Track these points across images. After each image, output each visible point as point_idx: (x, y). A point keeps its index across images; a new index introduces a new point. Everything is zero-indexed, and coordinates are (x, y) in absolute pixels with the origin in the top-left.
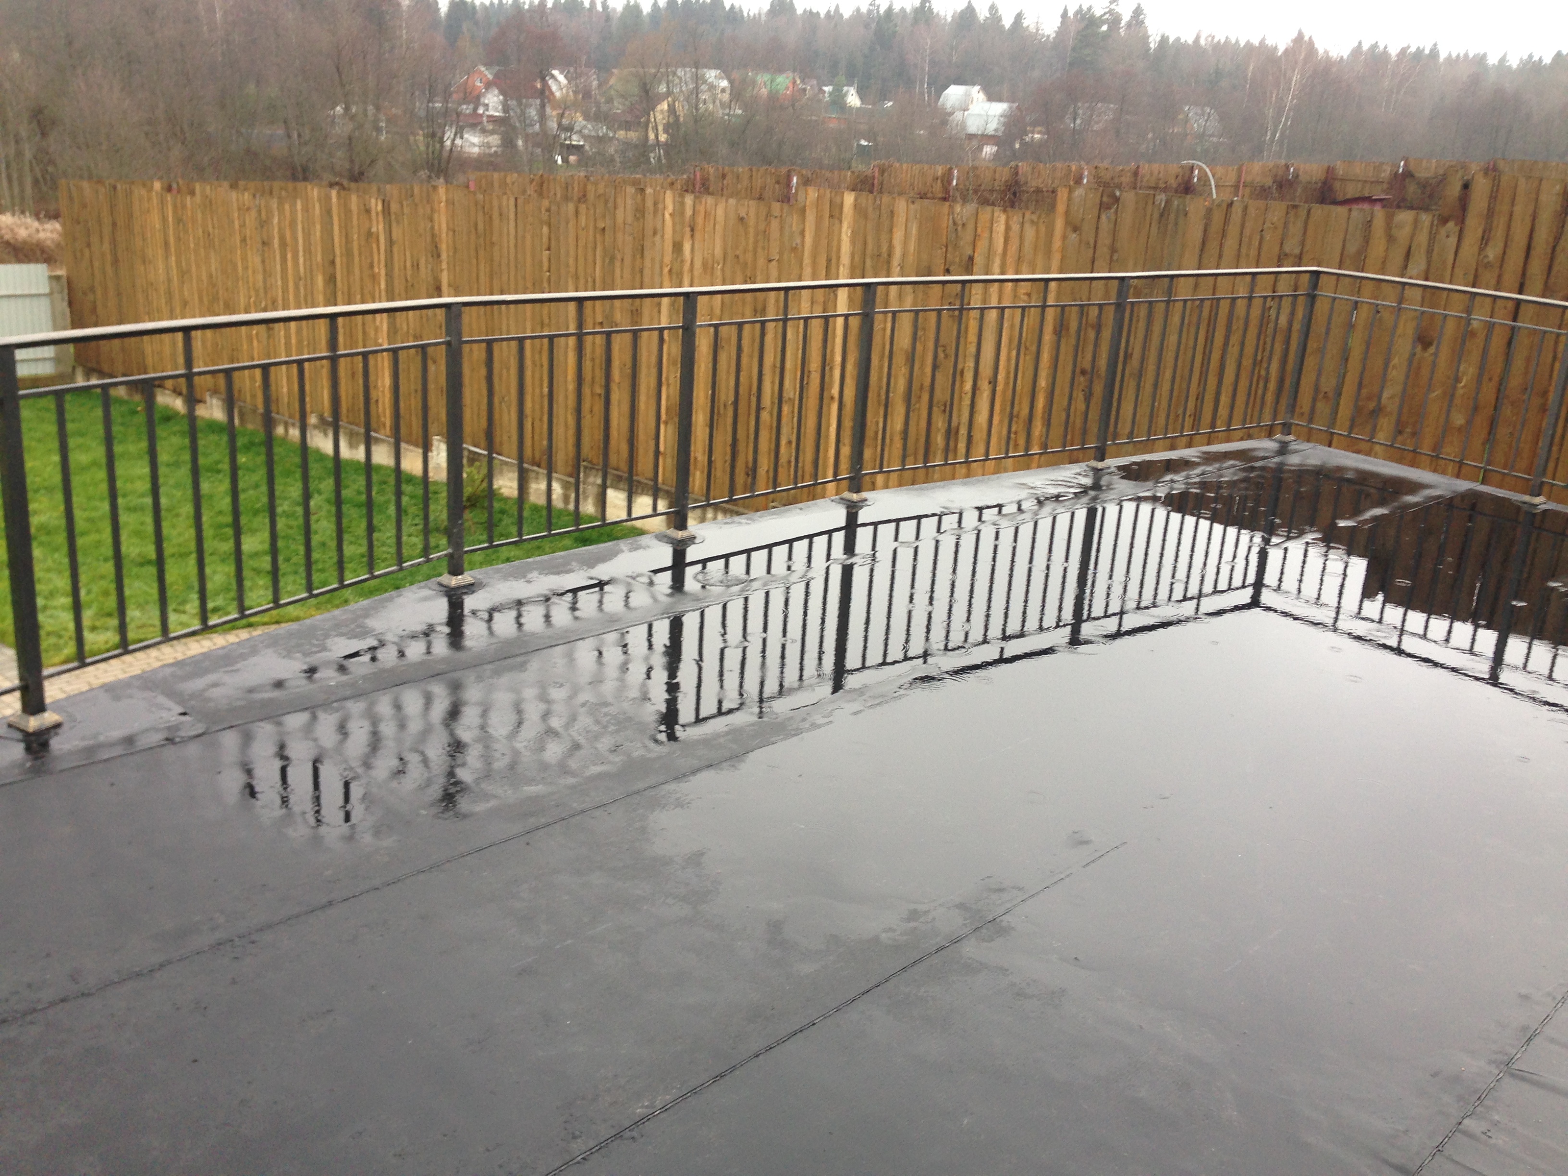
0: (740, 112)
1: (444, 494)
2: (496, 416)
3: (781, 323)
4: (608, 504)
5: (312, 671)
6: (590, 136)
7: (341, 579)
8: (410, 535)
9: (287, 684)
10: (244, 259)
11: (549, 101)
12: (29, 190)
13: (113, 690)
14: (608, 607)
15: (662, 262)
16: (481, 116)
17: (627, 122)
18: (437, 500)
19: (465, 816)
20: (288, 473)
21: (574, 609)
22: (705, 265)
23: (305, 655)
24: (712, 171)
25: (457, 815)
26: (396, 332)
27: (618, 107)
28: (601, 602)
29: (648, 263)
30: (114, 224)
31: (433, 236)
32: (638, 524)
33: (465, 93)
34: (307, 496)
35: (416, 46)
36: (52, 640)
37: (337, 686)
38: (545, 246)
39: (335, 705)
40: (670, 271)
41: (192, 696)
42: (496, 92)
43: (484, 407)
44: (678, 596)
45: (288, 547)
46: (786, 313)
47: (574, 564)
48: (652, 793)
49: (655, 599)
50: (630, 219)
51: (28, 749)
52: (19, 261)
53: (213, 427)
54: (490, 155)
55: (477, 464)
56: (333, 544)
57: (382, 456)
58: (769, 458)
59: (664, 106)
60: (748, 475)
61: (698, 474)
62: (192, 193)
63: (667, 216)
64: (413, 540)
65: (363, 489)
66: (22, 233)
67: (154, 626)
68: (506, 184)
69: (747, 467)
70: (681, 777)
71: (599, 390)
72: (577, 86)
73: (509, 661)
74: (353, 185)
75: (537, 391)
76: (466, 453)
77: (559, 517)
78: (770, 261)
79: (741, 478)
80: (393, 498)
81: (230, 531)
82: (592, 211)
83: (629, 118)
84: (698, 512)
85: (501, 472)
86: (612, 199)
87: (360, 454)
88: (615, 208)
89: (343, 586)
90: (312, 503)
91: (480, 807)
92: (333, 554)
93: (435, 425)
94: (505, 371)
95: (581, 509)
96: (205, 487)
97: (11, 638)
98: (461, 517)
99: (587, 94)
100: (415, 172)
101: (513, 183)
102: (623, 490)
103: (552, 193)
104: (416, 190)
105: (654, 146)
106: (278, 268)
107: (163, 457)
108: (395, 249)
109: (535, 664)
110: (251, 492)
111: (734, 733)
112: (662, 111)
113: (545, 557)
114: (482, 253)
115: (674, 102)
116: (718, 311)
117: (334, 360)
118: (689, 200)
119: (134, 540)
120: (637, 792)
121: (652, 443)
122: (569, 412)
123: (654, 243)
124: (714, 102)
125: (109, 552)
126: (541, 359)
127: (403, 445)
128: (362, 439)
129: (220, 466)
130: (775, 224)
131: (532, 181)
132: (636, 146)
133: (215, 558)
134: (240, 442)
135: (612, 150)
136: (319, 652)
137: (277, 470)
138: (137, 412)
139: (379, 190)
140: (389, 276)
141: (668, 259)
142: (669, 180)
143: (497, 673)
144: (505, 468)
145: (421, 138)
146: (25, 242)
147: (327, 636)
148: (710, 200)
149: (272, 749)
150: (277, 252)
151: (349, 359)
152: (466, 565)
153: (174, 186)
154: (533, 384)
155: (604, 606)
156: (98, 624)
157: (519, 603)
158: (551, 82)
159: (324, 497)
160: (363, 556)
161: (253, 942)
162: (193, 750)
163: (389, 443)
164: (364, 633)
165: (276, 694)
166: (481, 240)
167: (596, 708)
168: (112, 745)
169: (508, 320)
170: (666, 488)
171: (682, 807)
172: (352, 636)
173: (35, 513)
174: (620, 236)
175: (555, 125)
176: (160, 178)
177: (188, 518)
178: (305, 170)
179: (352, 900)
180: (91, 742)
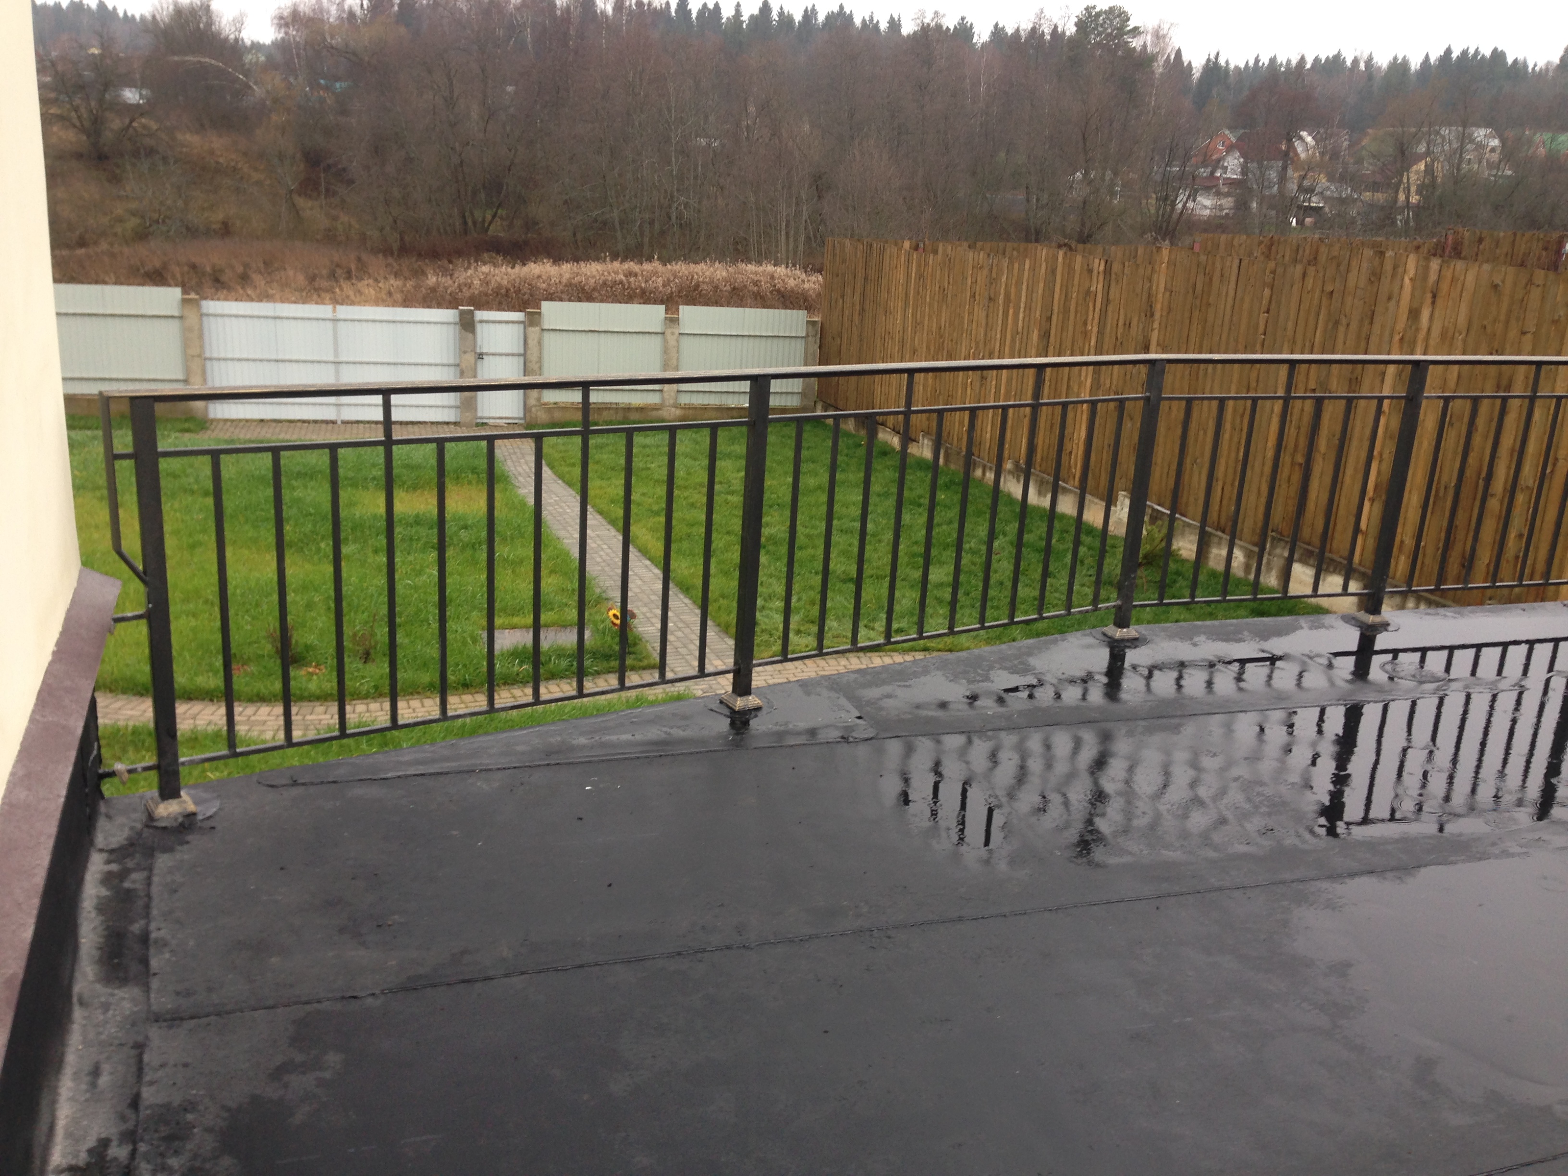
0: (1509, 173)
1: (1122, 549)
2: (1186, 477)
3: (1527, 401)
4: (1292, 579)
5: (973, 698)
6: (1331, 198)
7: (1012, 616)
8: (1083, 585)
9: (951, 706)
10: (971, 313)
11: (1293, 162)
12: (801, 247)
13: (804, 685)
14: (1277, 682)
15: (1393, 330)
16: (1218, 178)
17: (1375, 183)
18: (1114, 554)
19: (1098, 865)
20: (979, 513)
21: (1239, 679)
22: (1443, 335)
23: (970, 682)
24: (1467, 234)
25: (1090, 863)
26: (1098, 388)
27: (1368, 168)
28: (1270, 677)
29: (1376, 328)
30: (866, 279)
31: (1149, 295)
32: (1324, 602)
33: (1205, 156)
34: (992, 535)
35: (1163, 111)
36: (765, 637)
37: (993, 716)
38: (1264, 308)
39: (990, 733)
40: (1402, 339)
41: (869, 703)
42: (1237, 154)
43: (1174, 467)
44: (1360, 684)
45: (969, 582)
46: (1535, 389)
47: (1246, 633)
48: (1301, 886)
49: (1332, 683)
50: (1362, 283)
51: (732, 724)
52: (786, 307)
53: (921, 464)
54: (1221, 217)
55: (1159, 522)
56: (1009, 584)
57: (1067, 506)
58: (1492, 550)
59: (1422, 166)
60: (1463, 566)
61: (1403, 558)
62: (935, 252)
63: (1407, 280)
64: (1084, 588)
65: (1044, 535)
66: (791, 283)
67: (846, 637)
68: (1232, 246)
69: (1463, 557)
70: (1335, 877)
71: (1300, 459)
72: (1325, 147)
73: (1164, 721)
74: (1080, 246)
75: (1233, 455)
76: (1149, 511)
77: (1237, 586)
78: (1524, 333)
79: (1454, 567)
80: (1071, 546)
81: (921, 560)
82: (1321, 275)
83: (1378, 178)
84: (1397, 600)
85: (1183, 534)
86: (1346, 262)
87: (1046, 502)
88: (1348, 271)
89: (1012, 623)
90: (996, 544)
91: (1113, 861)
92: (1008, 593)
93: (1123, 480)
94: (1201, 433)
95: (1262, 579)
96: (906, 518)
97: (733, 630)
98: (1135, 572)
99: (1335, 155)
100: (1144, 233)
101: (1240, 245)
102: (1312, 566)
103: (1279, 256)
104: (1140, 251)
105: (1402, 210)
106: (1000, 322)
107: (875, 488)
108: (1110, 308)
109: (1190, 729)
110: (945, 527)
111: (1405, 841)
112: (1417, 172)
113: (1216, 623)
114: (1196, 313)
115: (1433, 161)
116: (1452, 383)
117: (1035, 408)
118: (1435, 264)
119: (842, 559)
120: (1283, 882)
121: (1352, 520)
122: (1264, 478)
123: (1387, 309)
124: (1480, 162)
125: (819, 565)
126: (1242, 421)
127: (1088, 497)
128: (1050, 487)
129: (922, 500)
130: (1535, 293)
131: (1261, 243)
132: (1383, 208)
133: (904, 583)
134: (941, 481)
135: (1354, 212)
136: (983, 681)
137: (970, 509)
138: (860, 445)
139: (1104, 250)
140: (1101, 333)
141: (1401, 326)
142: (1415, 243)
143: (1150, 731)
144: (1187, 530)
145: (1153, 201)
146: (792, 291)
147: (991, 668)
148: (1460, 265)
149: (930, 764)
150: (1001, 308)
151: (1050, 408)
152: (1133, 620)
153: (921, 245)
154: (1230, 447)
155: (1273, 682)
156: (802, 628)
157: (1182, 665)
158: (1297, 144)
159: (1007, 538)
160: (1035, 599)
161: (889, 937)
162: (862, 751)
163: (1075, 493)
164: (1026, 670)
165: (940, 713)
166: (1198, 302)
167: (1249, 786)
168: (799, 733)
169: (1213, 381)
170: (1362, 569)
171: (1334, 909)
172: (1013, 671)
173: (767, 525)
174: (1349, 300)
175: (1295, 187)
176: (910, 239)
177: (888, 544)
178: (1038, 232)
179: (981, 921)
180: (782, 728)
